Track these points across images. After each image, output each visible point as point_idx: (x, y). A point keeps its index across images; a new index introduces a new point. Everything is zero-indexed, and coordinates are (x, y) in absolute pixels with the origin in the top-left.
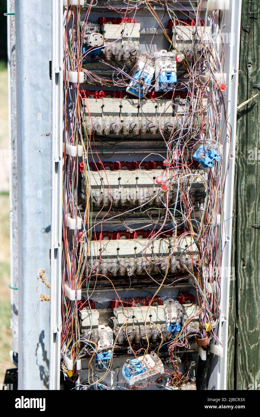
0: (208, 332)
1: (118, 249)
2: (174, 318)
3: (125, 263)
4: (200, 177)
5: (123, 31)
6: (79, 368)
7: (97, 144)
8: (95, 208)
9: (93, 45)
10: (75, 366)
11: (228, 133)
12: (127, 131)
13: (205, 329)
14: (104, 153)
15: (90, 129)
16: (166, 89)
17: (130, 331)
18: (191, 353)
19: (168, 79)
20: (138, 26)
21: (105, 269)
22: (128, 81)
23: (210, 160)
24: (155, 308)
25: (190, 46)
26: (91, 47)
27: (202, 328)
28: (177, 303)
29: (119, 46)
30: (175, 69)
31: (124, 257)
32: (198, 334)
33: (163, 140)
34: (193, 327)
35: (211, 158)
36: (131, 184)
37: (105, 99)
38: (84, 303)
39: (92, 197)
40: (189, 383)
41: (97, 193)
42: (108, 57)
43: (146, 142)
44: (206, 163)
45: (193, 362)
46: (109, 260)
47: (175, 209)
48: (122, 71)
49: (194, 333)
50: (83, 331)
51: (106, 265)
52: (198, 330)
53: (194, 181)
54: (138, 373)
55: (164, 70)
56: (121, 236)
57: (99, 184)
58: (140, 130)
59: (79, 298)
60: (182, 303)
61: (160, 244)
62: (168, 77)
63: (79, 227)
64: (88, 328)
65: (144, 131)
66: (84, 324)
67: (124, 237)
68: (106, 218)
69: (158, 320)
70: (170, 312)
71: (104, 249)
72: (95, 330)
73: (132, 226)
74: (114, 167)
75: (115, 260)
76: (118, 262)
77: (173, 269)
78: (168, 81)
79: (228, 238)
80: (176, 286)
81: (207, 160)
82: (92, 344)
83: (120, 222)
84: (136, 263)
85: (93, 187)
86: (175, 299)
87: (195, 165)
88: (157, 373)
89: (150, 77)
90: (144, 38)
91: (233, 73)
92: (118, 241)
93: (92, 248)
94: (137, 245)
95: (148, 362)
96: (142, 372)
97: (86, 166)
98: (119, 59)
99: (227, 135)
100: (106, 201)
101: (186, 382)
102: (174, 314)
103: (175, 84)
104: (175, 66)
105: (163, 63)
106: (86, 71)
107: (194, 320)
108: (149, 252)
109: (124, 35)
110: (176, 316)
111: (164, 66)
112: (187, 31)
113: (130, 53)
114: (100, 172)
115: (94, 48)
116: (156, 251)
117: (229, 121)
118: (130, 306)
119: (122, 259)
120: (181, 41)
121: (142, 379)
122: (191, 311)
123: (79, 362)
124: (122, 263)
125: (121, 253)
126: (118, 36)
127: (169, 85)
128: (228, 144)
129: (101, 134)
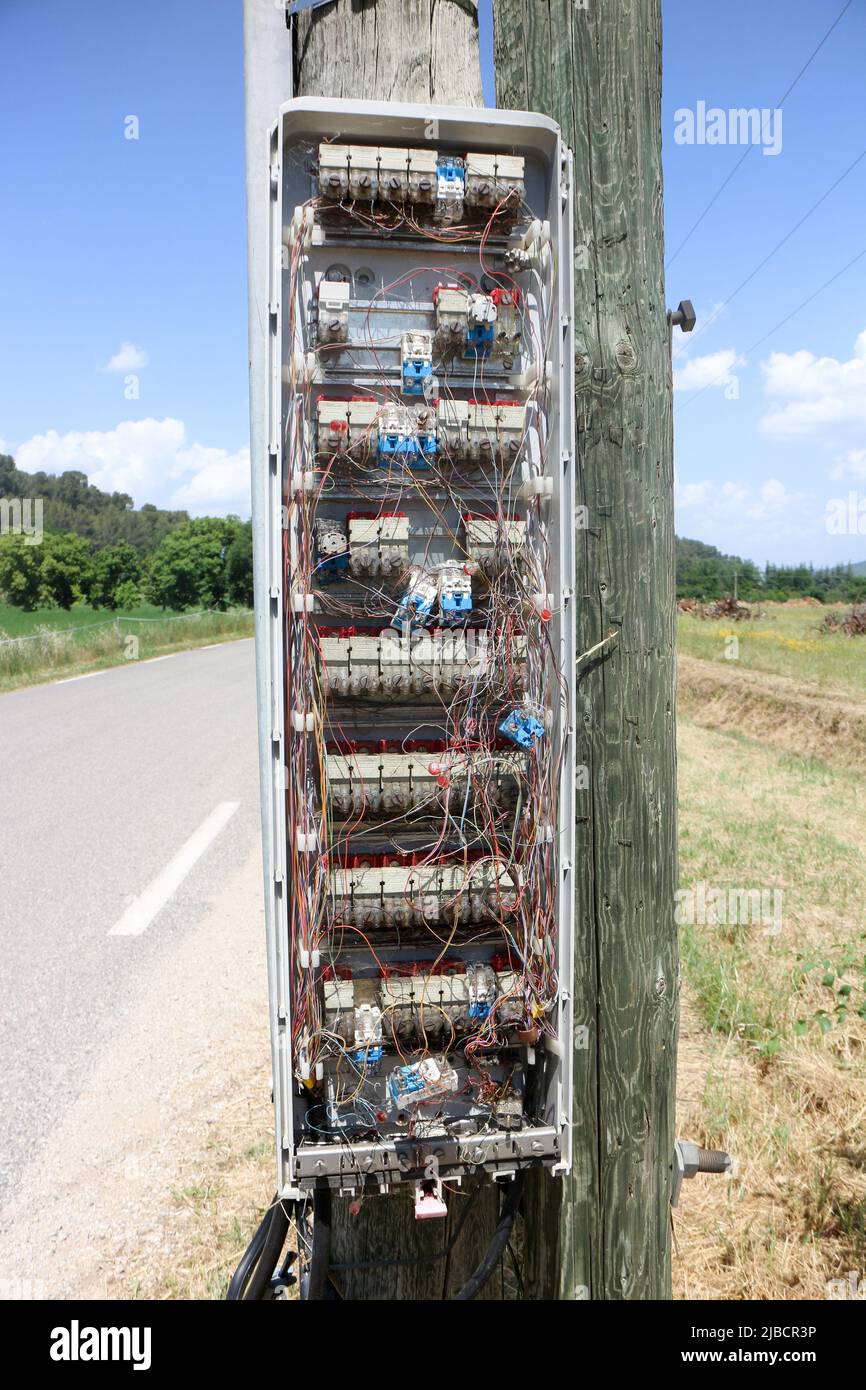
0: (537, 1020)
1: (382, 883)
2: (483, 995)
3: (394, 905)
4: (514, 765)
5: (381, 529)
6: (319, 1076)
7: (340, 711)
8: (338, 815)
9: (329, 551)
10: (313, 1073)
11: (563, 692)
12: (389, 689)
13: (531, 1015)
14: (359, 726)
15: (326, 686)
16: (454, 619)
17: (407, 1018)
18: (517, 1049)
19: (458, 604)
20: (405, 522)
21: (360, 917)
22: (394, 609)
23: (527, 735)
24: (448, 978)
25: (492, 552)
26: (325, 554)
27: (526, 1014)
28: (489, 970)
29: (374, 552)
30: (469, 589)
31: (393, 897)
32: (520, 1022)
33: (441, 705)
34: (513, 1010)
35: (528, 731)
36: (401, 776)
37: (353, 639)
38: (323, 973)
39: (332, 798)
40: (510, 1098)
41: (344, 791)
42: (356, 571)
43: (430, 708)
44: (520, 739)
45: (518, 1064)
46: (367, 901)
47: (463, 818)
48: (379, 593)
49: (514, 1021)
50: (327, 1015)
51: (360, 909)
52: (519, 1016)
53: (508, 771)
54: (411, 1090)
55: (450, 590)
56: (390, 862)
57: (347, 776)
58: (412, 685)
59: (316, 963)
60: (496, 970)
61: (453, 875)
62: (458, 602)
63: (312, 848)
64: (334, 1011)
65: (417, 689)
66: (329, 1005)
67: (395, 863)
68: (353, 833)
69: (454, 999)
70: (474, 984)
71: (359, 884)
72: (348, 1015)
73: (406, 846)
74: (375, 748)
75: (377, 902)
76: (383, 905)
77: (477, 916)
78: (458, 608)
79: (570, 864)
80: (486, 943)
81: (522, 735)
82: (338, 1039)
83: (386, 838)
84: (412, 906)
85: (333, 781)
86: (486, 964)
87: (504, 744)
88: (444, 1090)
89: (428, 602)
90: (415, 543)
91: (567, 595)
92: (384, 869)
93: (338, 882)
94: (415, 877)
95: (429, 1072)
96: (417, 1089)
97: (322, 746)
98: (374, 573)
99: (561, 695)
100: (357, 804)
101: (506, 1098)
102: (482, 990)
103: (469, 611)
104: (469, 583)
105: (449, 580)
106: (320, 593)
107: (515, 999)
108: (433, 887)
109: (383, 536)
110: (485, 991)
111: (450, 583)
112: (486, 529)
113: (391, 564)
114: (348, 757)
115: (331, 556)
116: (446, 886)
117: (563, 672)
118: (410, 975)
119: (390, 900)
120: (480, 544)
121: (418, 1100)
122: (510, 983)
123: (319, 1067)
124: (389, 908)
125: (387, 889)
126: (373, 537)
127: (459, 614)
128: (563, 710)
129: (345, 694)
